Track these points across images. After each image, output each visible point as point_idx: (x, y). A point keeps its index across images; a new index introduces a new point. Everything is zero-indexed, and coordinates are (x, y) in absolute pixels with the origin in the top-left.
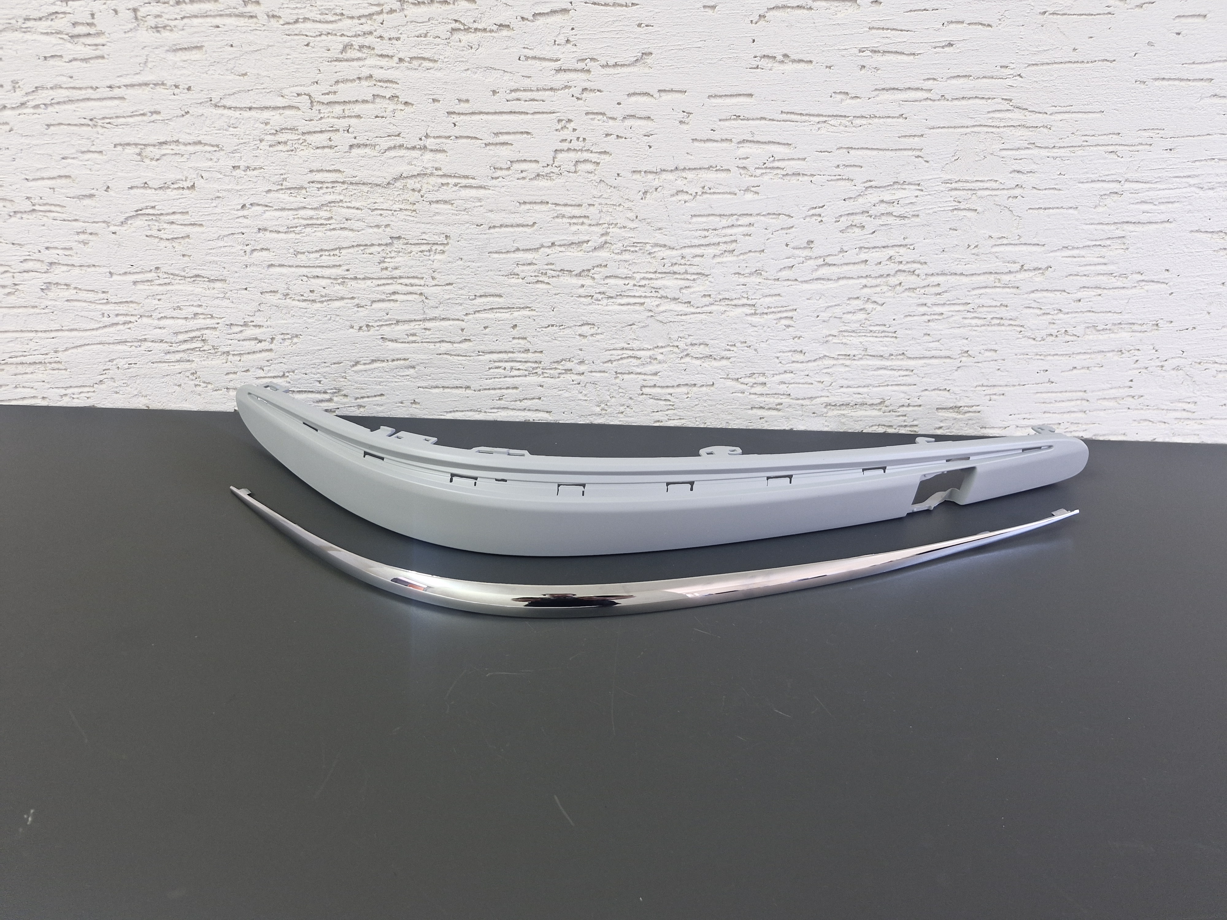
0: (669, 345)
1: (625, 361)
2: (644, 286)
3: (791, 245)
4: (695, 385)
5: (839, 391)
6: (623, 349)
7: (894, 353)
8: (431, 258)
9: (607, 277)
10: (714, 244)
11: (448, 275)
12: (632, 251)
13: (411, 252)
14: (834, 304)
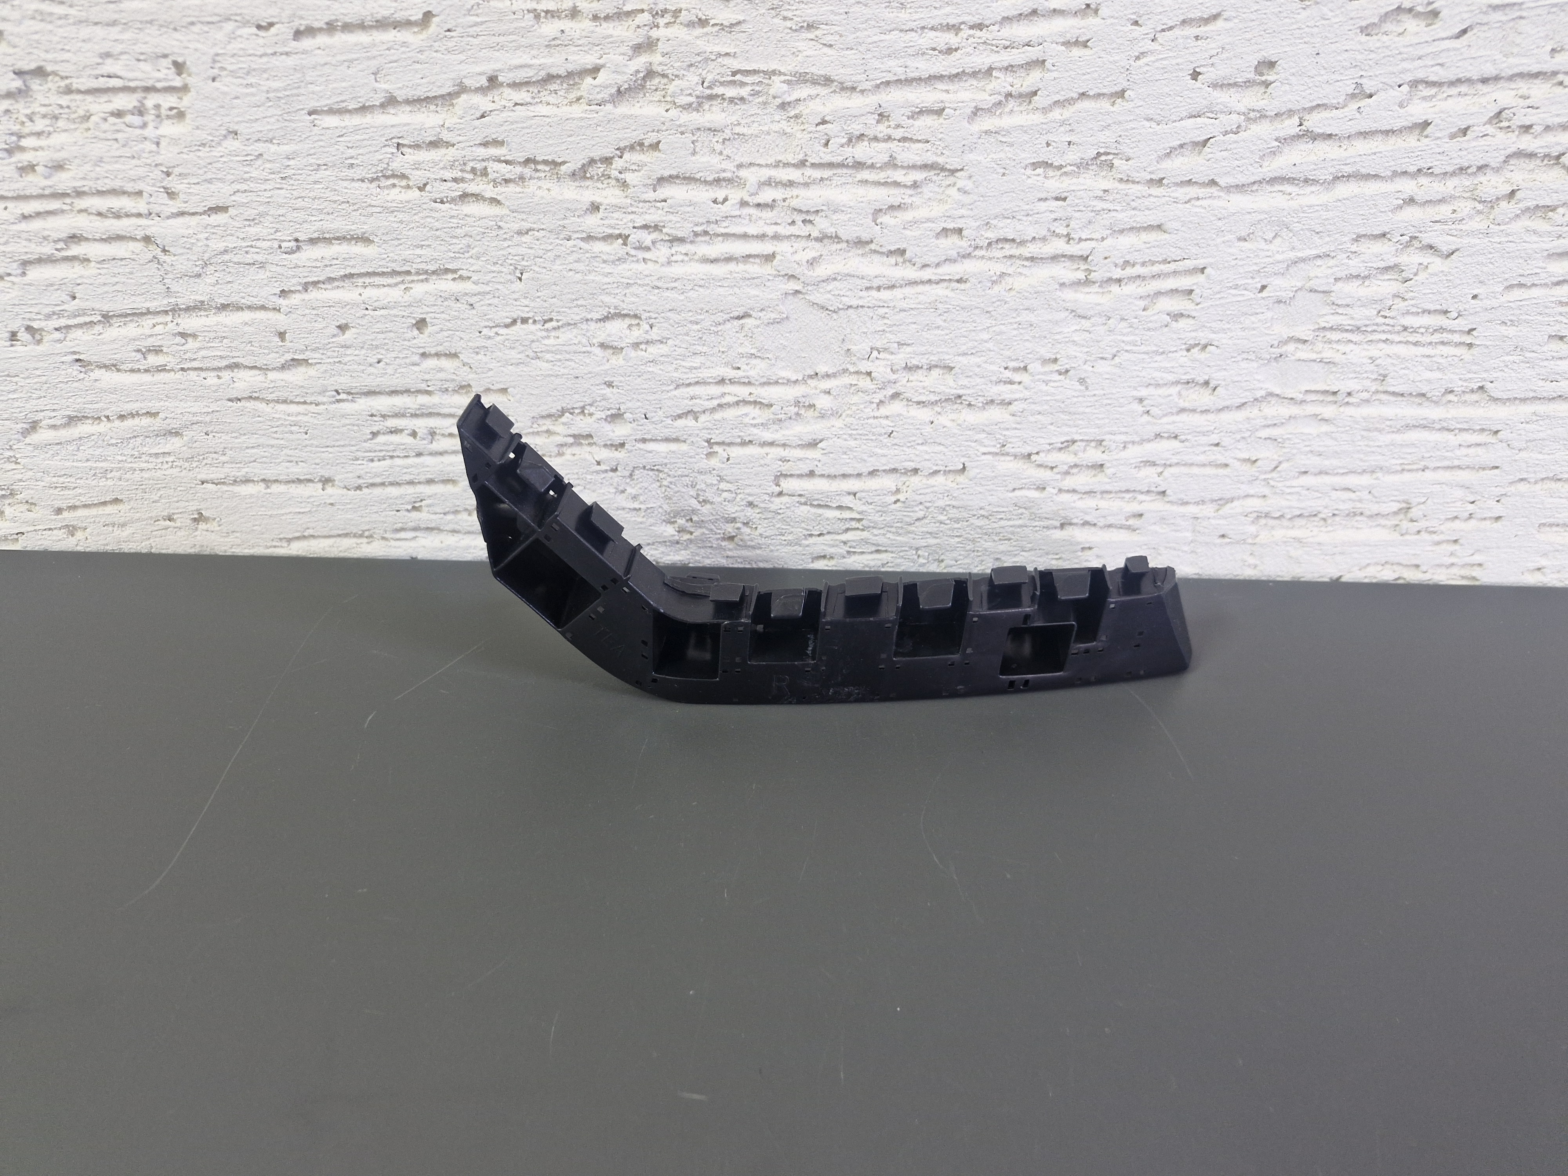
0: (845, 371)
1: (730, 414)
2: (770, 206)
3: (1209, 74)
4: (916, 471)
5: (1295, 483)
6: (722, 381)
7: (1458, 385)
8: (149, 132)
9: (661, 180)
10: (974, 74)
11: (210, 181)
12: (732, 100)
13: (87, 118)
14: (1314, 252)
